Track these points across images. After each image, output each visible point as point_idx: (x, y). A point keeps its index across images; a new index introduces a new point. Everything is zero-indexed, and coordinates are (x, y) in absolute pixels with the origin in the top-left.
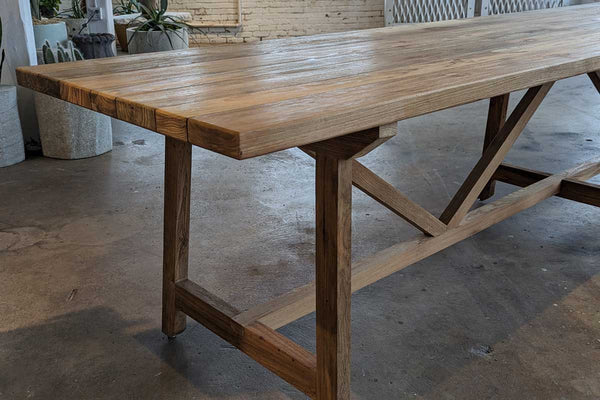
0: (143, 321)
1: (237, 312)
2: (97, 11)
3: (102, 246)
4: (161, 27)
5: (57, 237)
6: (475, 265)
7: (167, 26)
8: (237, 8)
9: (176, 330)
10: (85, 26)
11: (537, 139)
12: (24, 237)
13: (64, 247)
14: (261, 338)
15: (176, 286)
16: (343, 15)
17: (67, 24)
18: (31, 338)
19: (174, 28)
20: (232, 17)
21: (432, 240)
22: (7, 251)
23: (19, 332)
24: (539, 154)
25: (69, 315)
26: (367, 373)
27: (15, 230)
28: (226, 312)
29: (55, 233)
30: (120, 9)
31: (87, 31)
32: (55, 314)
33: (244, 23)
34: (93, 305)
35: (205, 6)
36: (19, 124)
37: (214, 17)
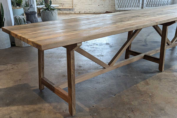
0: (35, 87)
1: (54, 84)
2: (32, 5)
3: (28, 69)
4: (50, 9)
5: (17, 67)
6: (119, 76)
7: (51, 9)
8: (73, 3)
9: (42, 89)
10: (29, 9)
11: (147, 43)
12: (9, 66)
13: (19, 69)
14: (58, 90)
15: (41, 78)
16: (103, 5)
17: (24, 9)
18: (9, 90)
19: (54, 10)
20: (71, 6)
21: (105, 69)
22: (5, 70)
23: (6, 88)
24: (147, 47)
25: (18, 85)
26: (85, 99)
27: (7, 65)
28: (51, 84)
29: (17, 66)
30: (40, 4)
31: (29, 11)
32: (15, 85)
33: (75, 8)
34: (24, 83)
35: (64, 2)
36: (9, 38)
37: (66, 6)
